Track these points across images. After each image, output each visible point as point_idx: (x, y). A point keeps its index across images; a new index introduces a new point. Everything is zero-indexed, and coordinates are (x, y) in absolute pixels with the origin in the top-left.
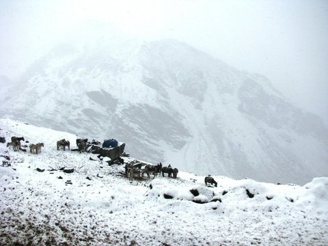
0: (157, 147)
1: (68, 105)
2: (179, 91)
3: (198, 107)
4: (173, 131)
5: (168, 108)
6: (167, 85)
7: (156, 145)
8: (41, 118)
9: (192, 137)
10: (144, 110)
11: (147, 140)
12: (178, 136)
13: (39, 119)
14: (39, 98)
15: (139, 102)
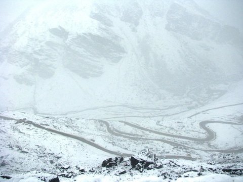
0: (98, 63)
1: (36, 40)
2: (121, 20)
3: (134, 30)
4: (111, 50)
5: (108, 33)
6: (113, 15)
7: (97, 61)
8: (18, 52)
9: (127, 53)
10: (88, 38)
11: (89, 59)
12: (115, 53)
13: (16, 53)
14: (18, 37)
15: (84, 32)
